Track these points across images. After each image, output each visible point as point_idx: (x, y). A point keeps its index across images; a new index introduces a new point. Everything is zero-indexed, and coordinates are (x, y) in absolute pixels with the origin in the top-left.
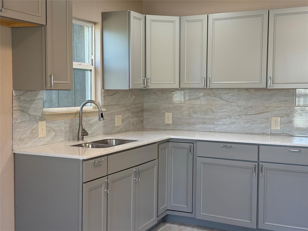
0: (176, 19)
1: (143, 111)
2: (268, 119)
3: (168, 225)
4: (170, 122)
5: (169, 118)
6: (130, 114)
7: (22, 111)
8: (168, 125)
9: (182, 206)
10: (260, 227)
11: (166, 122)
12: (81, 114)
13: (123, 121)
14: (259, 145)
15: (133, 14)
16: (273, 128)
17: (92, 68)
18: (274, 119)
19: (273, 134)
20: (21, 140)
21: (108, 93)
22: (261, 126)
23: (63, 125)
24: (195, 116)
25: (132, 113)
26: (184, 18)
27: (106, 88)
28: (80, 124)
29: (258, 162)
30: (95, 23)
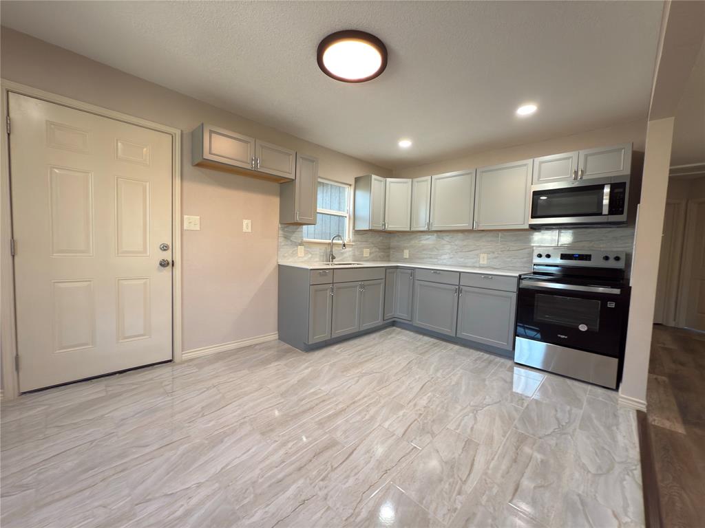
0: (409, 181)
1: (389, 248)
2: (477, 255)
3: (394, 328)
4: (408, 257)
5: (406, 254)
6: (377, 250)
7: (285, 238)
8: (406, 258)
9: (404, 316)
10: (458, 336)
11: (405, 257)
12: (331, 245)
13: (370, 253)
14: (460, 273)
15: (374, 177)
16: (481, 262)
17: (347, 215)
18: (482, 255)
19: (481, 268)
20: (284, 257)
21: (357, 232)
22: (473, 260)
23: (318, 251)
24: (424, 252)
25: (379, 249)
26: (415, 180)
27: (356, 229)
28: (332, 251)
29: (459, 285)
30: (350, 185)
